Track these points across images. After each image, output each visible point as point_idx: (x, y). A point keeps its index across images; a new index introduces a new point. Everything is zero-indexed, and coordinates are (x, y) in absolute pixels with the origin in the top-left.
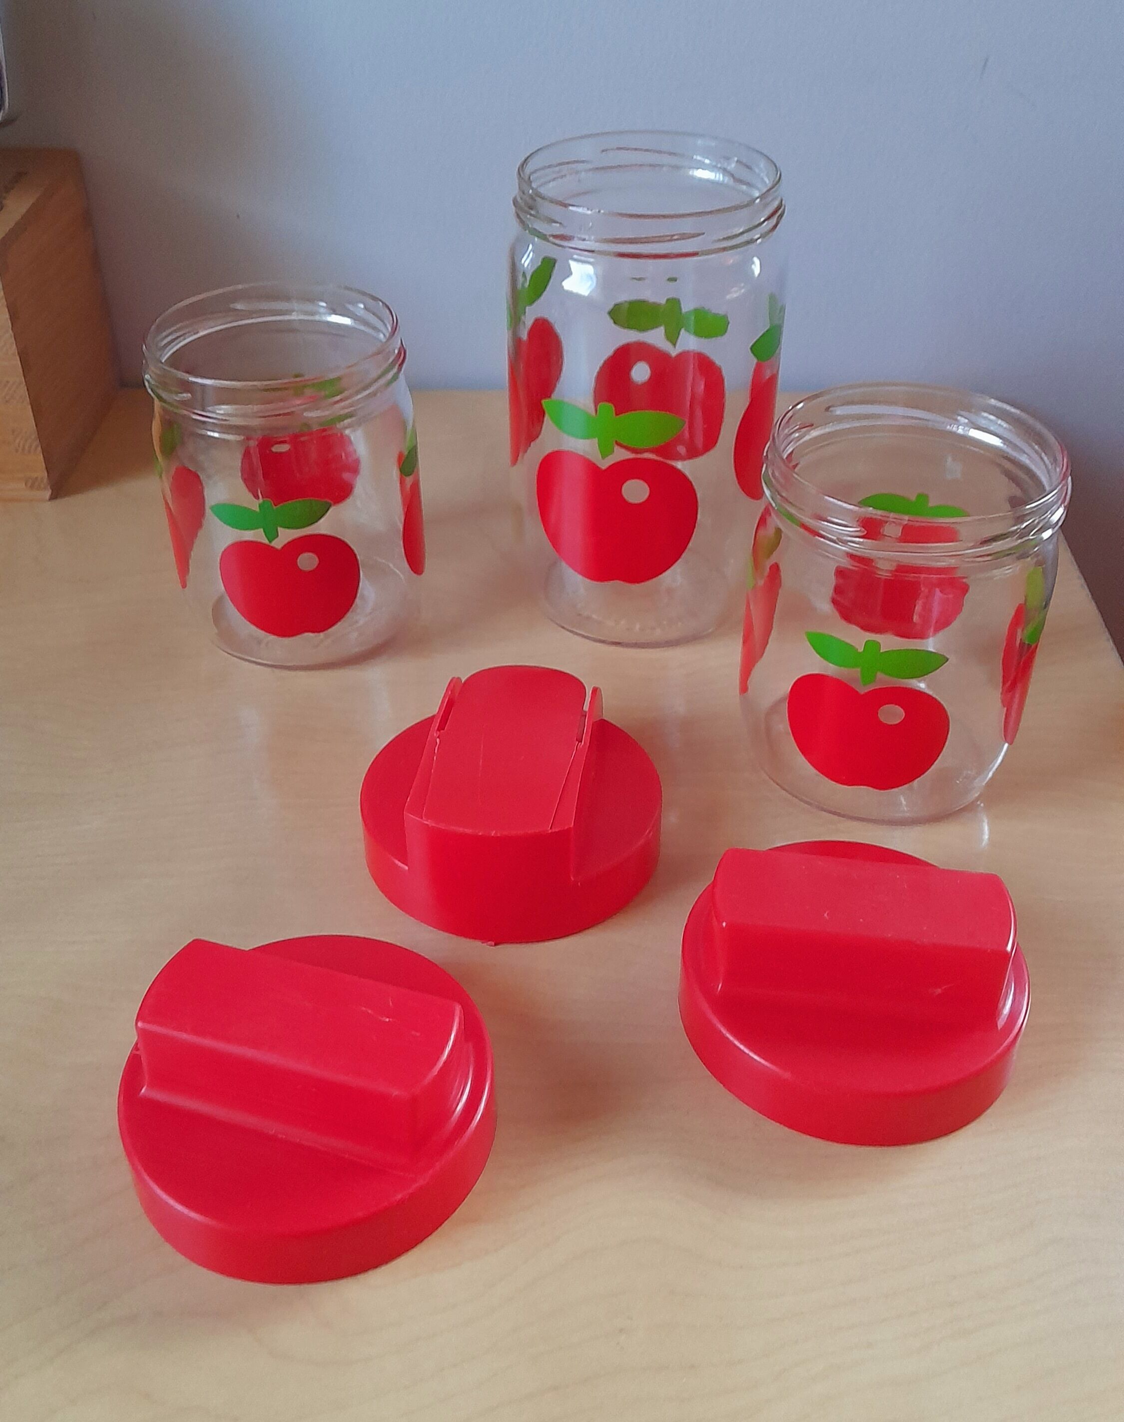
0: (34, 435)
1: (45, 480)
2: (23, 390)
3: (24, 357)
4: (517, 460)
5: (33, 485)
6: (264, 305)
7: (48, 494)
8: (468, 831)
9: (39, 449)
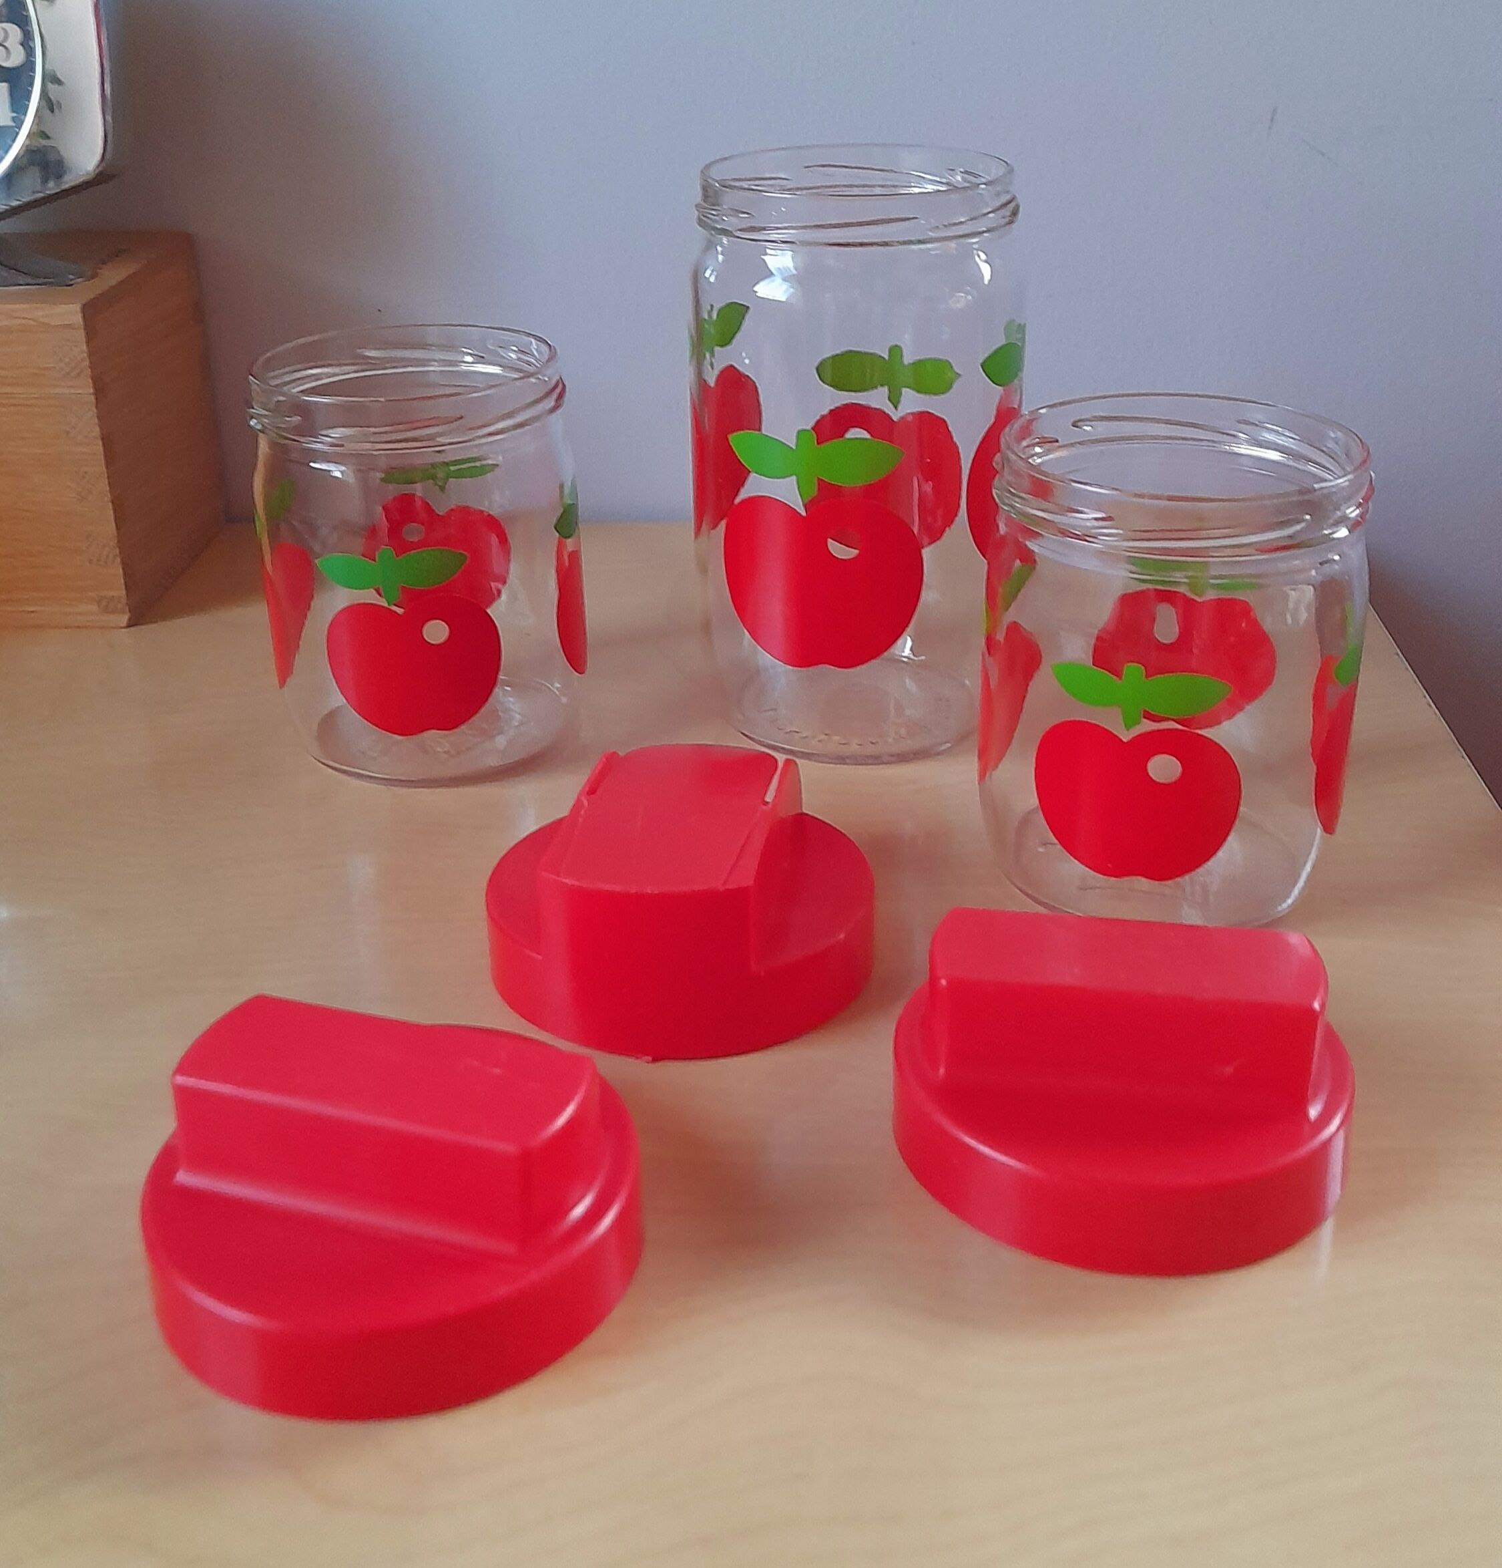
0: (114, 542)
1: (124, 601)
2: (104, 485)
3: (107, 440)
4: (701, 526)
5: (107, 607)
6: (408, 354)
7: (124, 619)
8: (617, 888)
9: (119, 560)
